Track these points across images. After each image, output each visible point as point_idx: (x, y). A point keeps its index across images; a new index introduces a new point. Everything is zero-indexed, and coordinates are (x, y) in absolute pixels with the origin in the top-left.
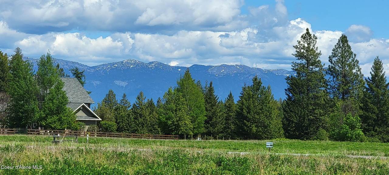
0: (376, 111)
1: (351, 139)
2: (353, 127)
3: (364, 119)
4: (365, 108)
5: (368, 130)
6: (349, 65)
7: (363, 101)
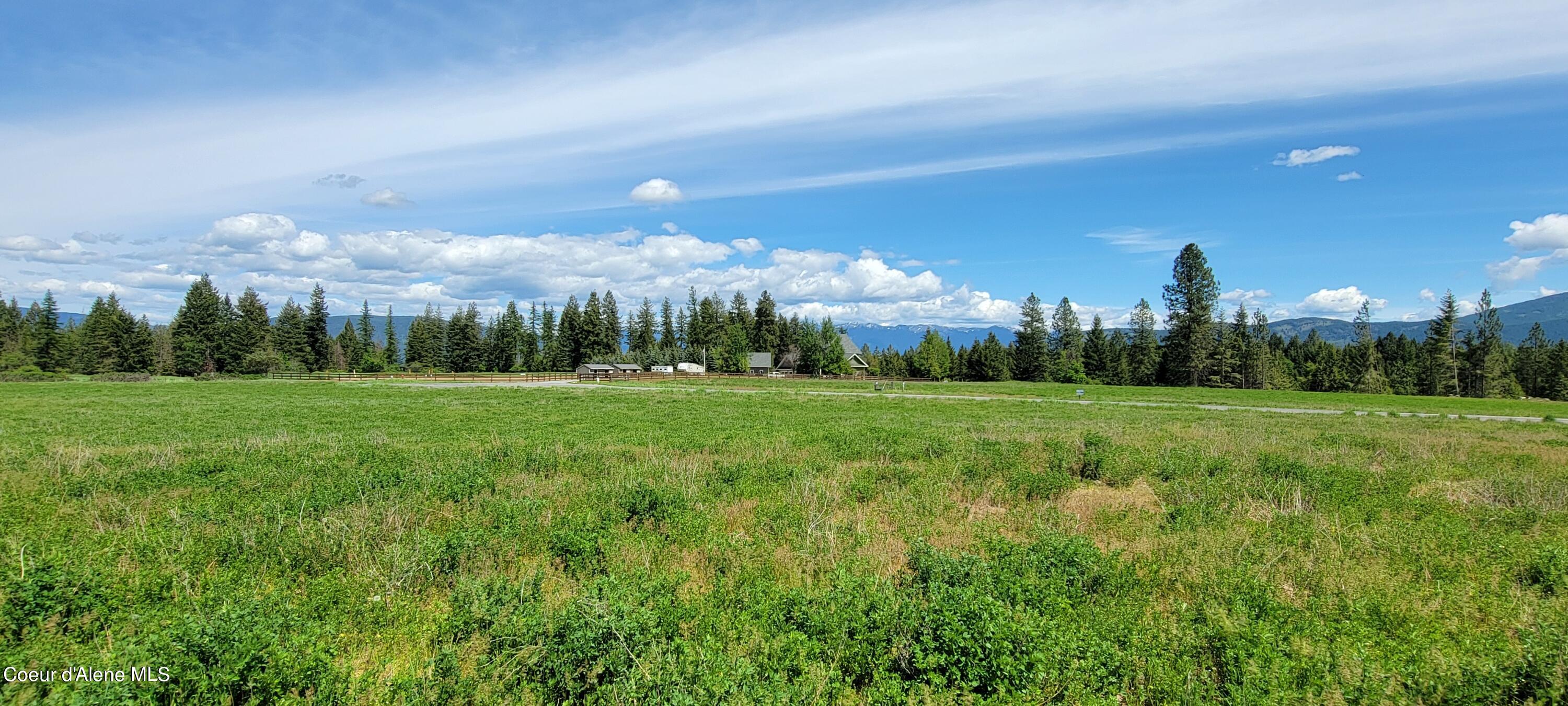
0: (1097, 358)
1: (1075, 382)
2: (1077, 372)
3: (1086, 365)
4: (1087, 356)
5: (1090, 374)
6: (1070, 321)
7: (1085, 349)
